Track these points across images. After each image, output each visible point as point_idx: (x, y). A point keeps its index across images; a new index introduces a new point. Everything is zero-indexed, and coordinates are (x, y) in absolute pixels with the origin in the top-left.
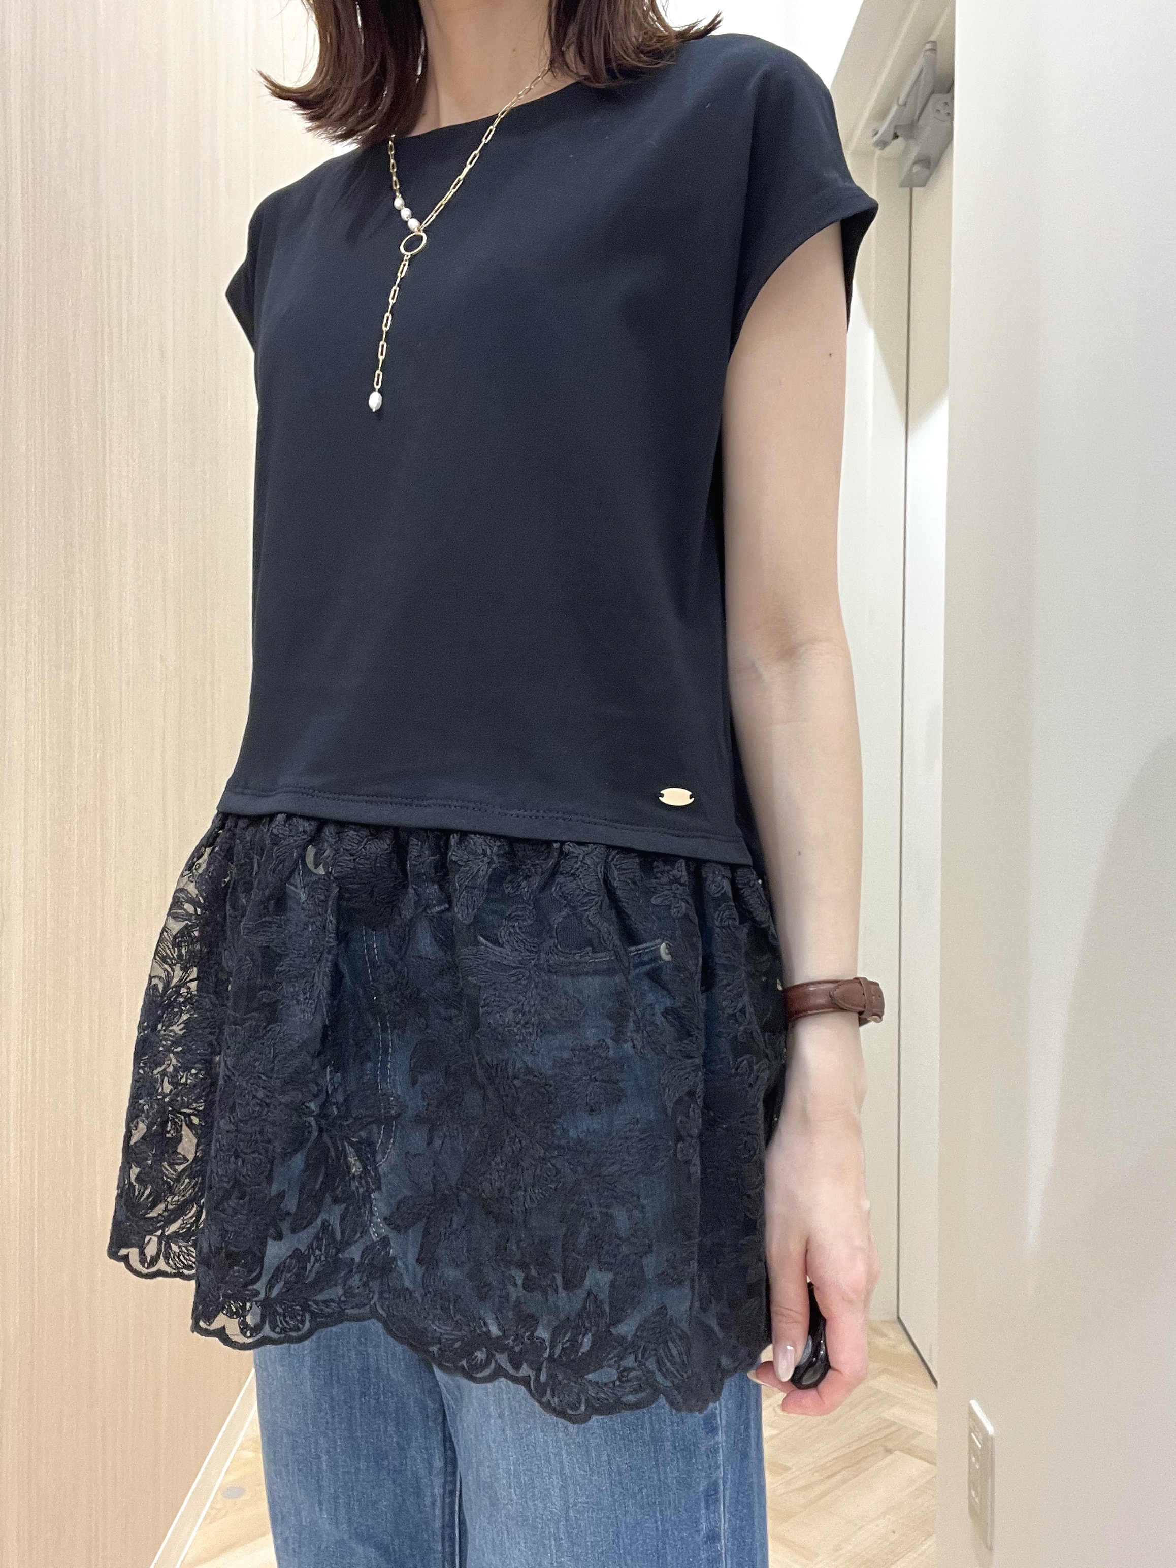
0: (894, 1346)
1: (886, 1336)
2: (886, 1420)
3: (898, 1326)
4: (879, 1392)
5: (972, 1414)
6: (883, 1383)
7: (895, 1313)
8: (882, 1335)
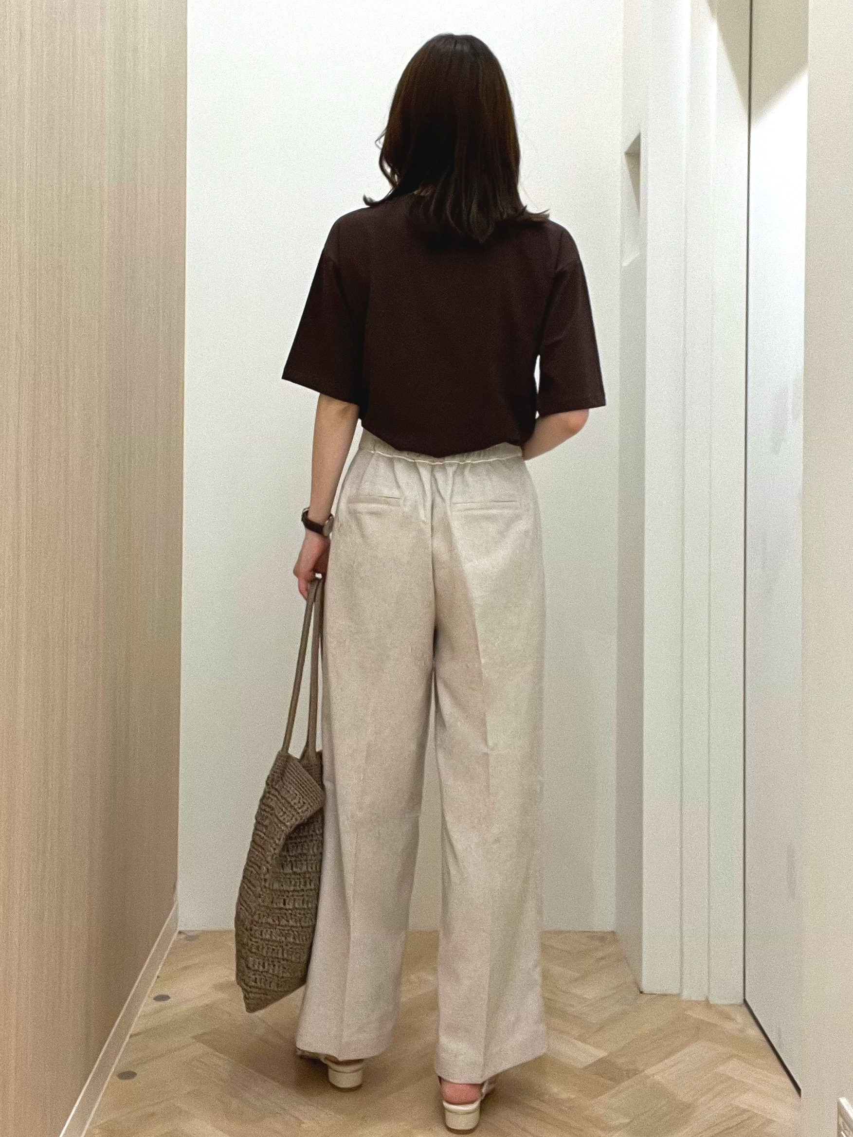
0: (741, 1031)
1: (733, 1020)
2: (737, 1107)
3: (745, 1010)
4: (730, 1078)
5: (841, 1111)
6: (733, 1068)
7: (742, 998)
8: (729, 1018)
